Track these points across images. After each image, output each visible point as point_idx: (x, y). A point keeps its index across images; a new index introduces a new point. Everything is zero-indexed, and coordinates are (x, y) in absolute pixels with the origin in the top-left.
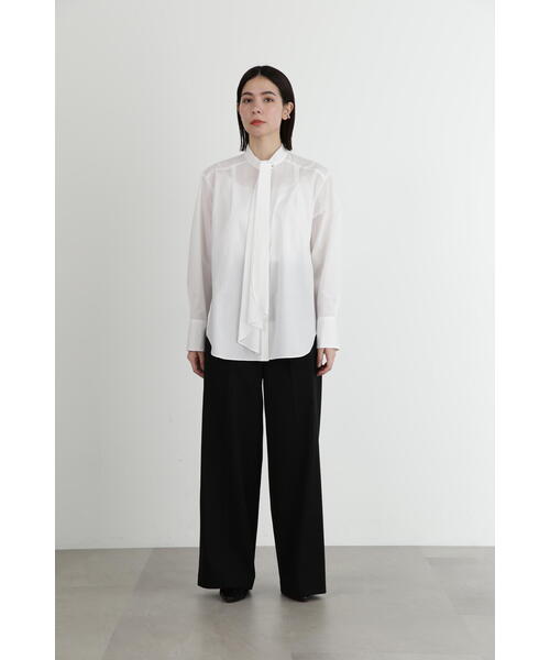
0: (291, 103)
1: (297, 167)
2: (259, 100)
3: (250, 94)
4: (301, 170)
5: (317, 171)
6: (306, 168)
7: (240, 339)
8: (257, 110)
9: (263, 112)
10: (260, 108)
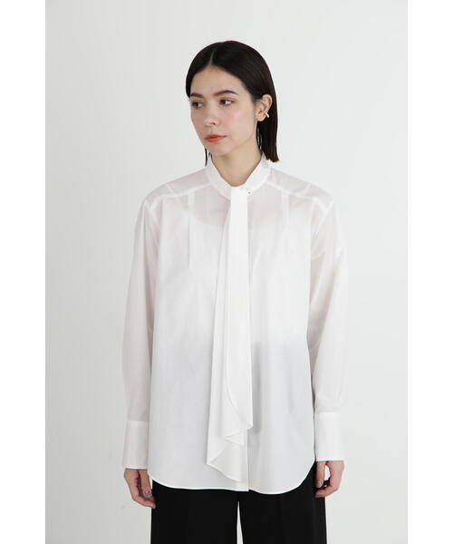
1: (286, 193)
3: (200, 96)
4: (291, 197)
5: (315, 199)
6: (298, 195)
7: (210, 458)
8: (210, 120)
9: (221, 122)
10: (215, 118)
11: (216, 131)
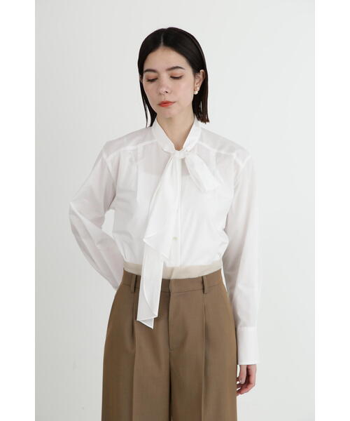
0: (202, 71)
2: (165, 77)
3: (154, 71)
8: (164, 90)
9: (172, 91)
10: (168, 88)
11: (168, 98)
